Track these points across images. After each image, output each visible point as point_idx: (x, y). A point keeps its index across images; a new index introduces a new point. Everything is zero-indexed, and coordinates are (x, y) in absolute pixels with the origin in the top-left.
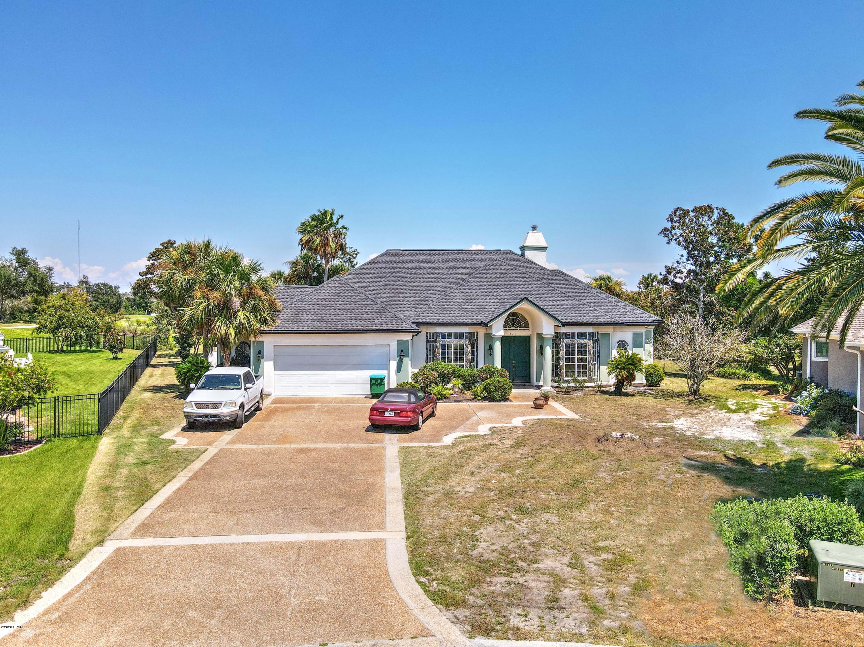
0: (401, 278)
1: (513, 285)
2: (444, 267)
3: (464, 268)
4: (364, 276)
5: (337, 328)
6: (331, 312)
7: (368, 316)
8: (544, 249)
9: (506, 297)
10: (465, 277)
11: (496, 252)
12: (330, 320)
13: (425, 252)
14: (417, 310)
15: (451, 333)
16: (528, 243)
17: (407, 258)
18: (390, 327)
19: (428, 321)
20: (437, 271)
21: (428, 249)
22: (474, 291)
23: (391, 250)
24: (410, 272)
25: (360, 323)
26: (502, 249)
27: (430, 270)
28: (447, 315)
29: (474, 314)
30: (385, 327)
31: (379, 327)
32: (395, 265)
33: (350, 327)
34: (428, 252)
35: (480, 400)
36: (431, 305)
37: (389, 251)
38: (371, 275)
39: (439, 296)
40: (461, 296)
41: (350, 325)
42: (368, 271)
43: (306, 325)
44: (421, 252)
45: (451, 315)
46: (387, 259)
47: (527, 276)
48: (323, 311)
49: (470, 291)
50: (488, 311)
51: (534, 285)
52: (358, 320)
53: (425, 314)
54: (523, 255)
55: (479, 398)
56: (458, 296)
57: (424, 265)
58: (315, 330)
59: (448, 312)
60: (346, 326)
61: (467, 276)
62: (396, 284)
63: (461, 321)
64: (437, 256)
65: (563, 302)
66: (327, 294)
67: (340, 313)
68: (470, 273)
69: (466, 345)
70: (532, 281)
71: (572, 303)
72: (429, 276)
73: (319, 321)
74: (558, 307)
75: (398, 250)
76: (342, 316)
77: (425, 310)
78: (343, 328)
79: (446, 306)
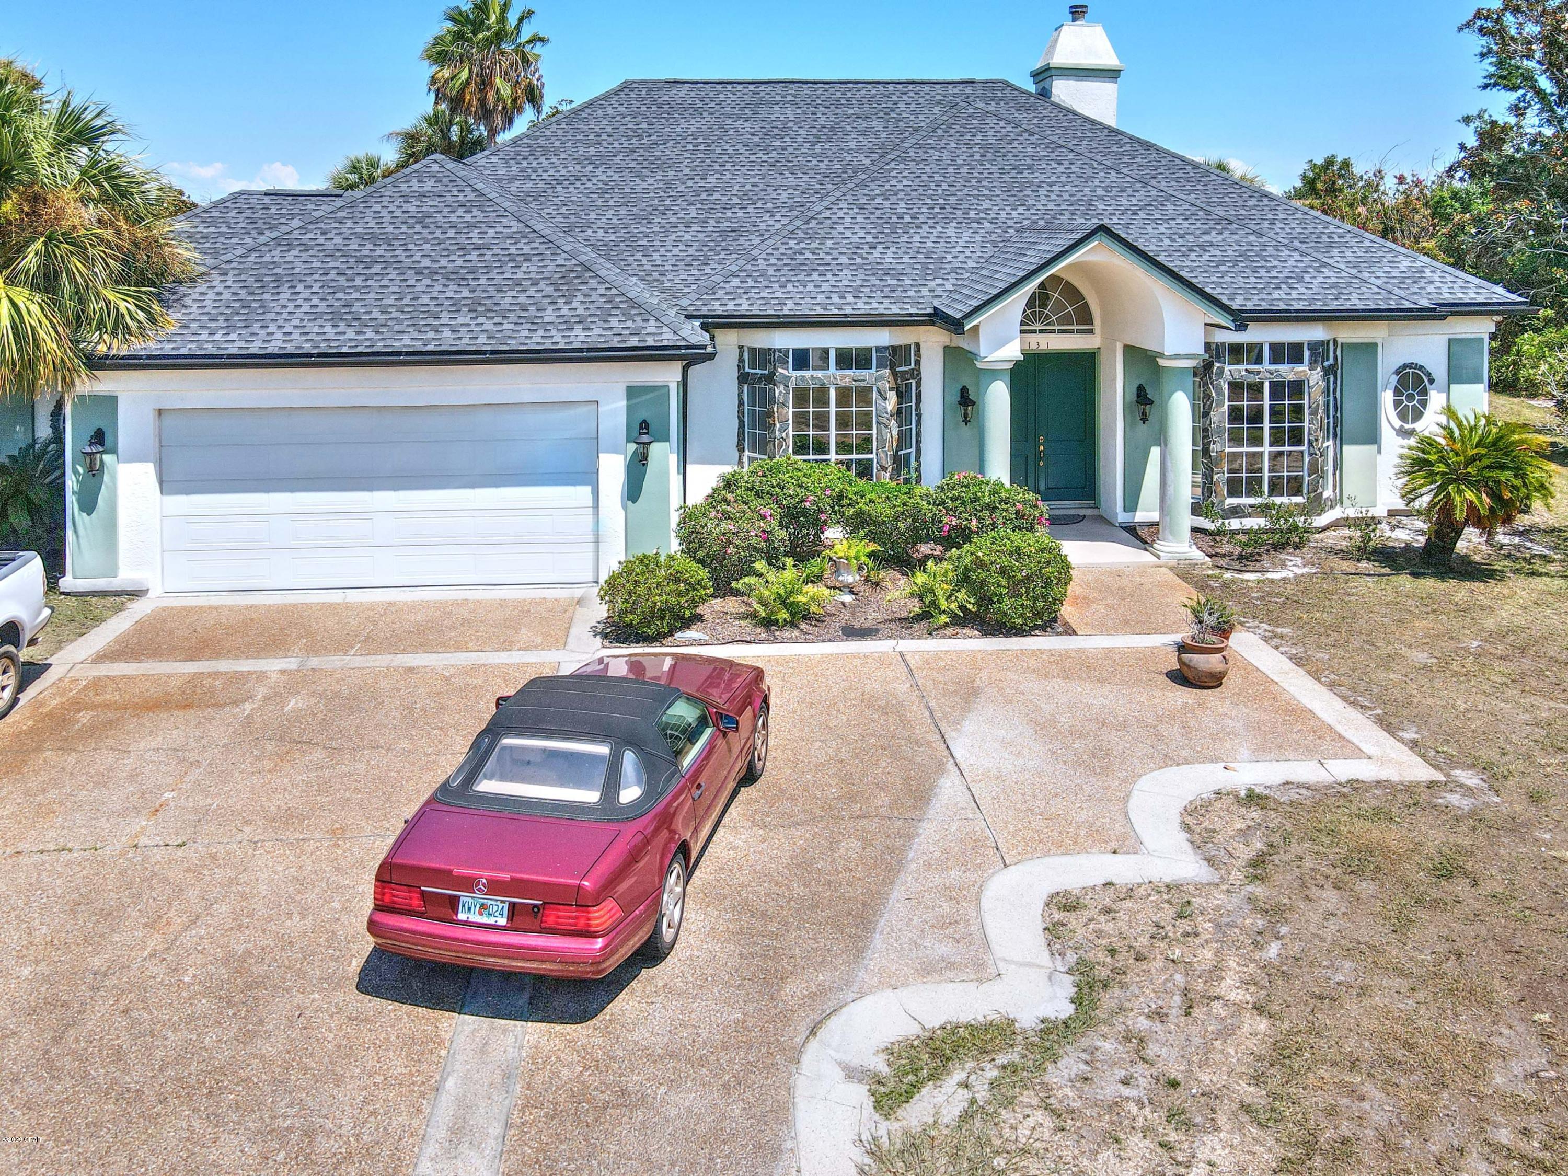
0: (661, 165)
1: (1031, 184)
2: (801, 132)
3: (864, 133)
4: (542, 159)
5: (397, 345)
6: (385, 282)
7: (522, 299)
8: (1112, 74)
9: (1010, 223)
10: (867, 162)
11: (960, 87)
12: (376, 313)
13: (740, 87)
14: (708, 270)
15: (826, 351)
16: (1060, 59)
17: (685, 104)
18: (596, 336)
19: (745, 308)
20: (777, 143)
21: (750, 77)
22: (902, 204)
23: (634, 82)
24: (690, 147)
25: (489, 325)
26: (978, 77)
27: (756, 139)
28: (810, 287)
29: (908, 282)
30: (578, 338)
31: (559, 340)
32: (644, 125)
33: (447, 340)
34: (752, 87)
35: (946, 625)
36: (755, 252)
37: (628, 86)
38: (563, 156)
39: (785, 221)
40: (860, 219)
41: (447, 333)
42: (557, 144)
43: (279, 335)
44: (729, 87)
45: (825, 287)
46: (621, 109)
47: (1071, 156)
48: (358, 282)
49: (887, 204)
50: (954, 270)
51: (1097, 183)
52: (482, 314)
53: (736, 282)
54: (1044, 93)
55: (944, 619)
56: (848, 220)
57: (736, 124)
58: (309, 355)
59: (815, 276)
60: (431, 334)
61: (875, 157)
62: (645, 185)
63: (862, 307)
64: (778, 98)
65: (1206, 238)
66: (387, 218)
67: (420, 287)
68: (883, 150)
69: (879, 391)
70: (1088, 171)
71: (1238, 243)
72: (753, 158)
73: (335, 317)
74: (1193, 256)
75: (659, 81)
76: (425, 299)
77: (734, 268)
78: (419, 346)
79: (808, 255)
